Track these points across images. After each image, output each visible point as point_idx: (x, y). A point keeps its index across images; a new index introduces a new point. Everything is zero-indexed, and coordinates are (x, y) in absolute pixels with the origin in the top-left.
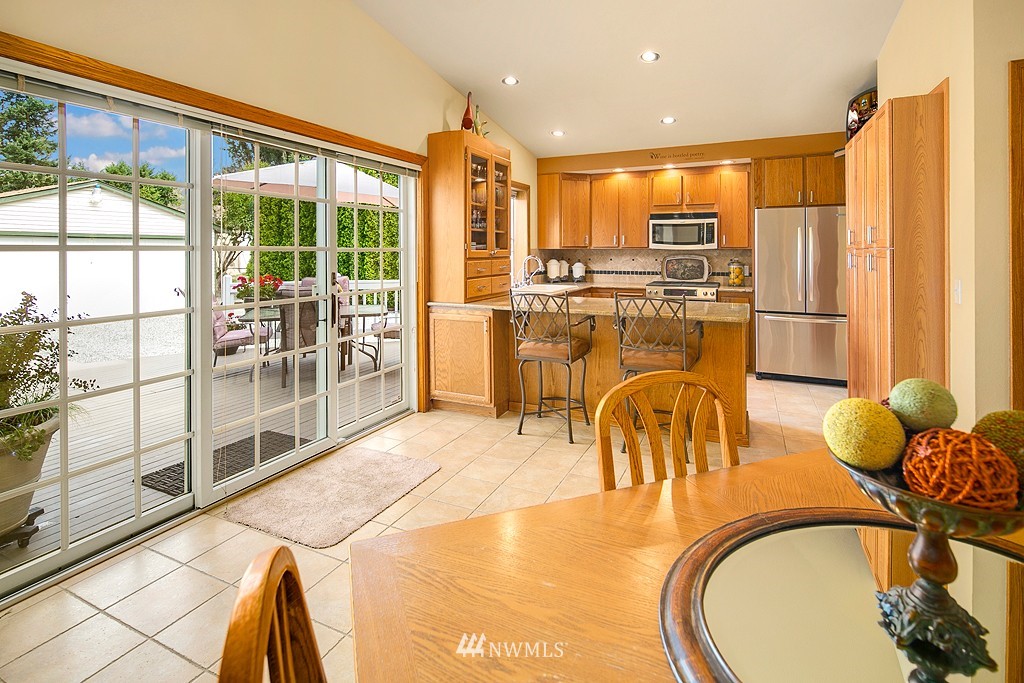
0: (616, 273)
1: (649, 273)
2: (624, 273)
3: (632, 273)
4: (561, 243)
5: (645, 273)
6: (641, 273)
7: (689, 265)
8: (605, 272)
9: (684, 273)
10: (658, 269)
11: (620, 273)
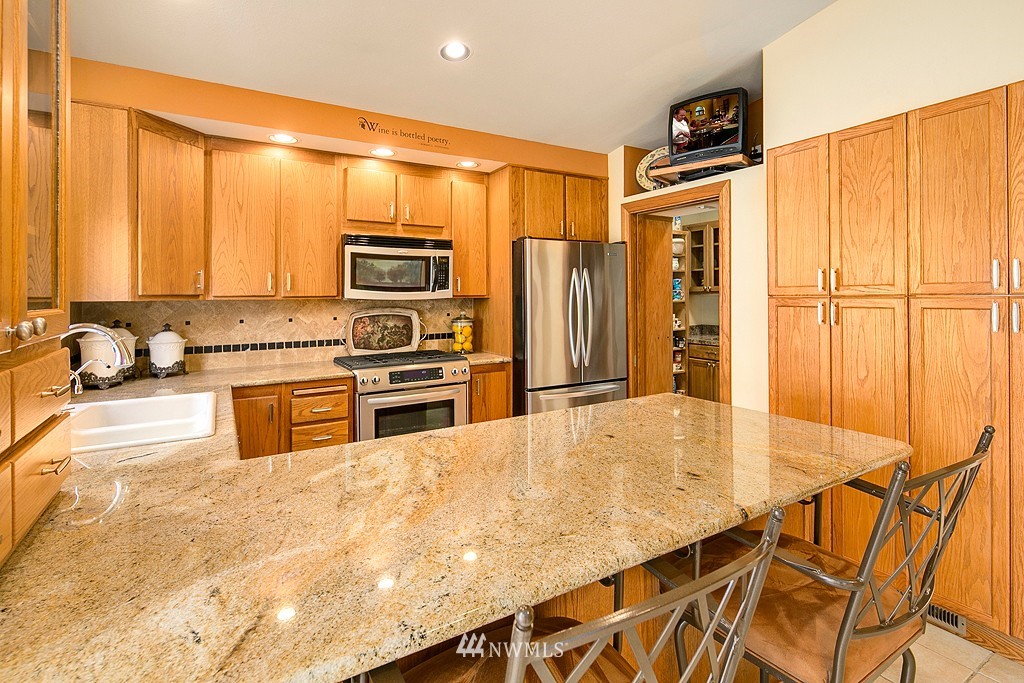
0: (254, 347)
1: (321, 343)
2: (272, 346)
3: (289, 345)
4: (134, 286)
5: (313, 344)
6: (305, 344)
7: (391, 324)
8: (227, 348)
9: (382, 339)
10: (338, 335)
11: (263, 346)
